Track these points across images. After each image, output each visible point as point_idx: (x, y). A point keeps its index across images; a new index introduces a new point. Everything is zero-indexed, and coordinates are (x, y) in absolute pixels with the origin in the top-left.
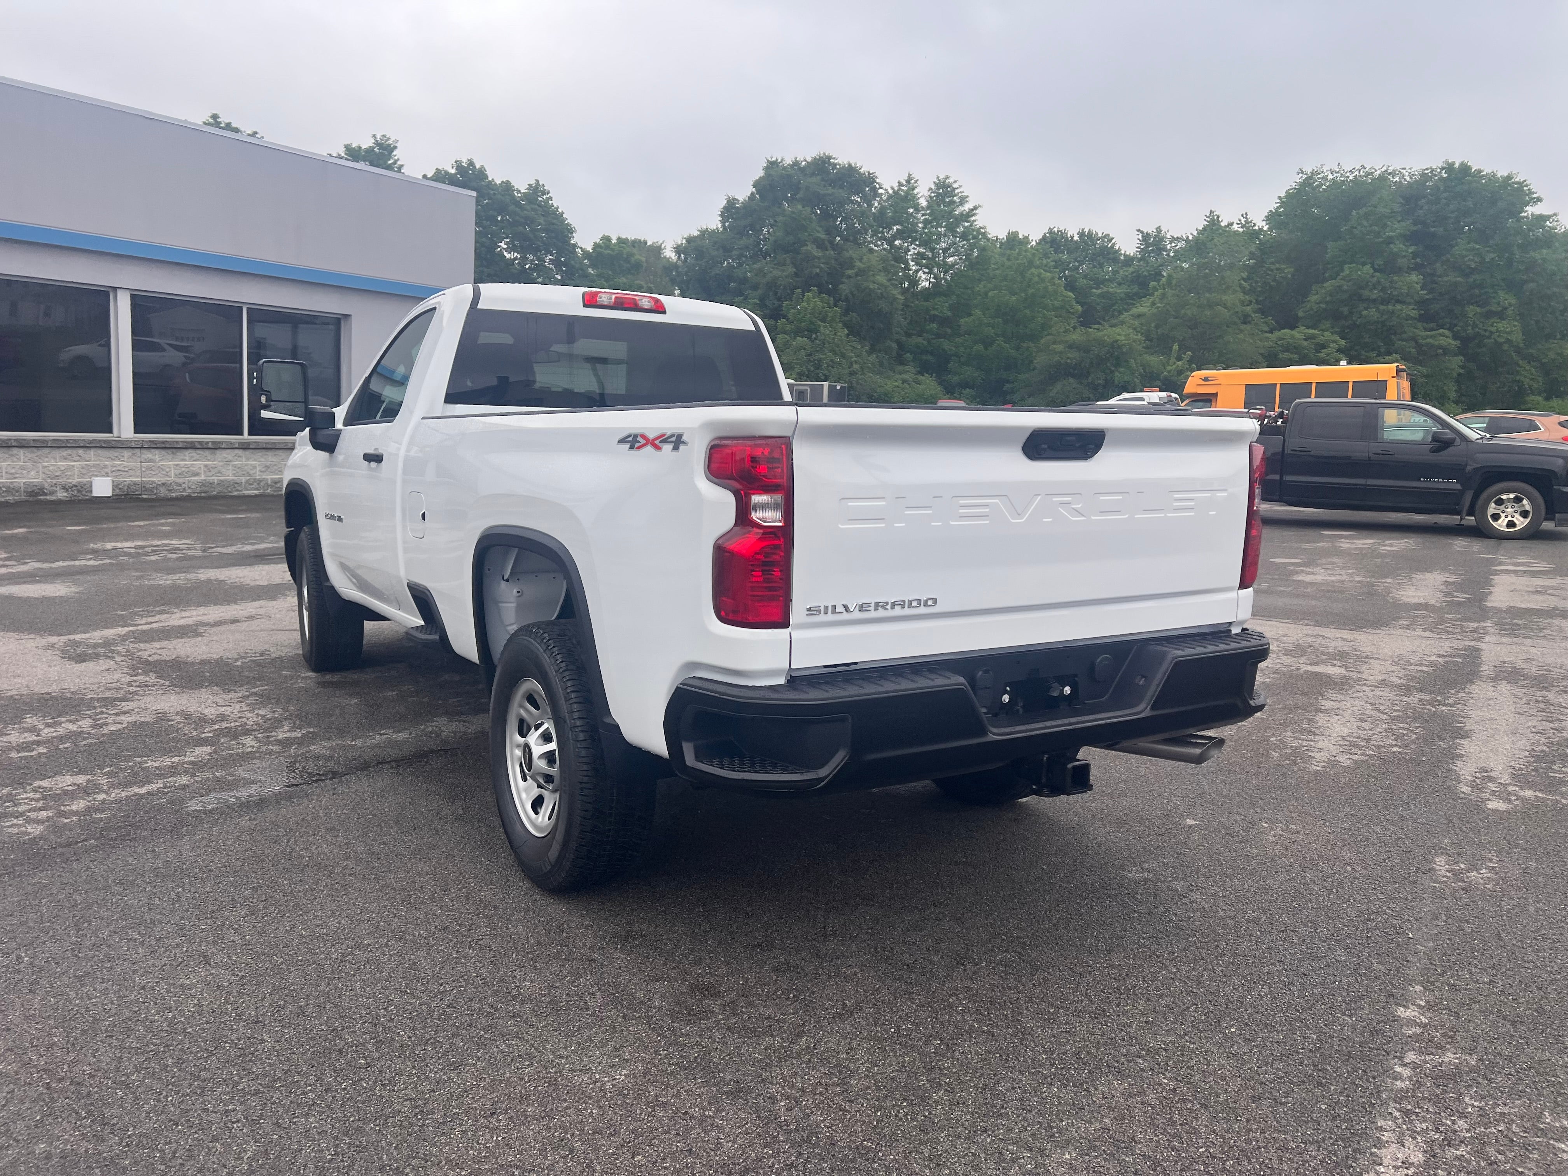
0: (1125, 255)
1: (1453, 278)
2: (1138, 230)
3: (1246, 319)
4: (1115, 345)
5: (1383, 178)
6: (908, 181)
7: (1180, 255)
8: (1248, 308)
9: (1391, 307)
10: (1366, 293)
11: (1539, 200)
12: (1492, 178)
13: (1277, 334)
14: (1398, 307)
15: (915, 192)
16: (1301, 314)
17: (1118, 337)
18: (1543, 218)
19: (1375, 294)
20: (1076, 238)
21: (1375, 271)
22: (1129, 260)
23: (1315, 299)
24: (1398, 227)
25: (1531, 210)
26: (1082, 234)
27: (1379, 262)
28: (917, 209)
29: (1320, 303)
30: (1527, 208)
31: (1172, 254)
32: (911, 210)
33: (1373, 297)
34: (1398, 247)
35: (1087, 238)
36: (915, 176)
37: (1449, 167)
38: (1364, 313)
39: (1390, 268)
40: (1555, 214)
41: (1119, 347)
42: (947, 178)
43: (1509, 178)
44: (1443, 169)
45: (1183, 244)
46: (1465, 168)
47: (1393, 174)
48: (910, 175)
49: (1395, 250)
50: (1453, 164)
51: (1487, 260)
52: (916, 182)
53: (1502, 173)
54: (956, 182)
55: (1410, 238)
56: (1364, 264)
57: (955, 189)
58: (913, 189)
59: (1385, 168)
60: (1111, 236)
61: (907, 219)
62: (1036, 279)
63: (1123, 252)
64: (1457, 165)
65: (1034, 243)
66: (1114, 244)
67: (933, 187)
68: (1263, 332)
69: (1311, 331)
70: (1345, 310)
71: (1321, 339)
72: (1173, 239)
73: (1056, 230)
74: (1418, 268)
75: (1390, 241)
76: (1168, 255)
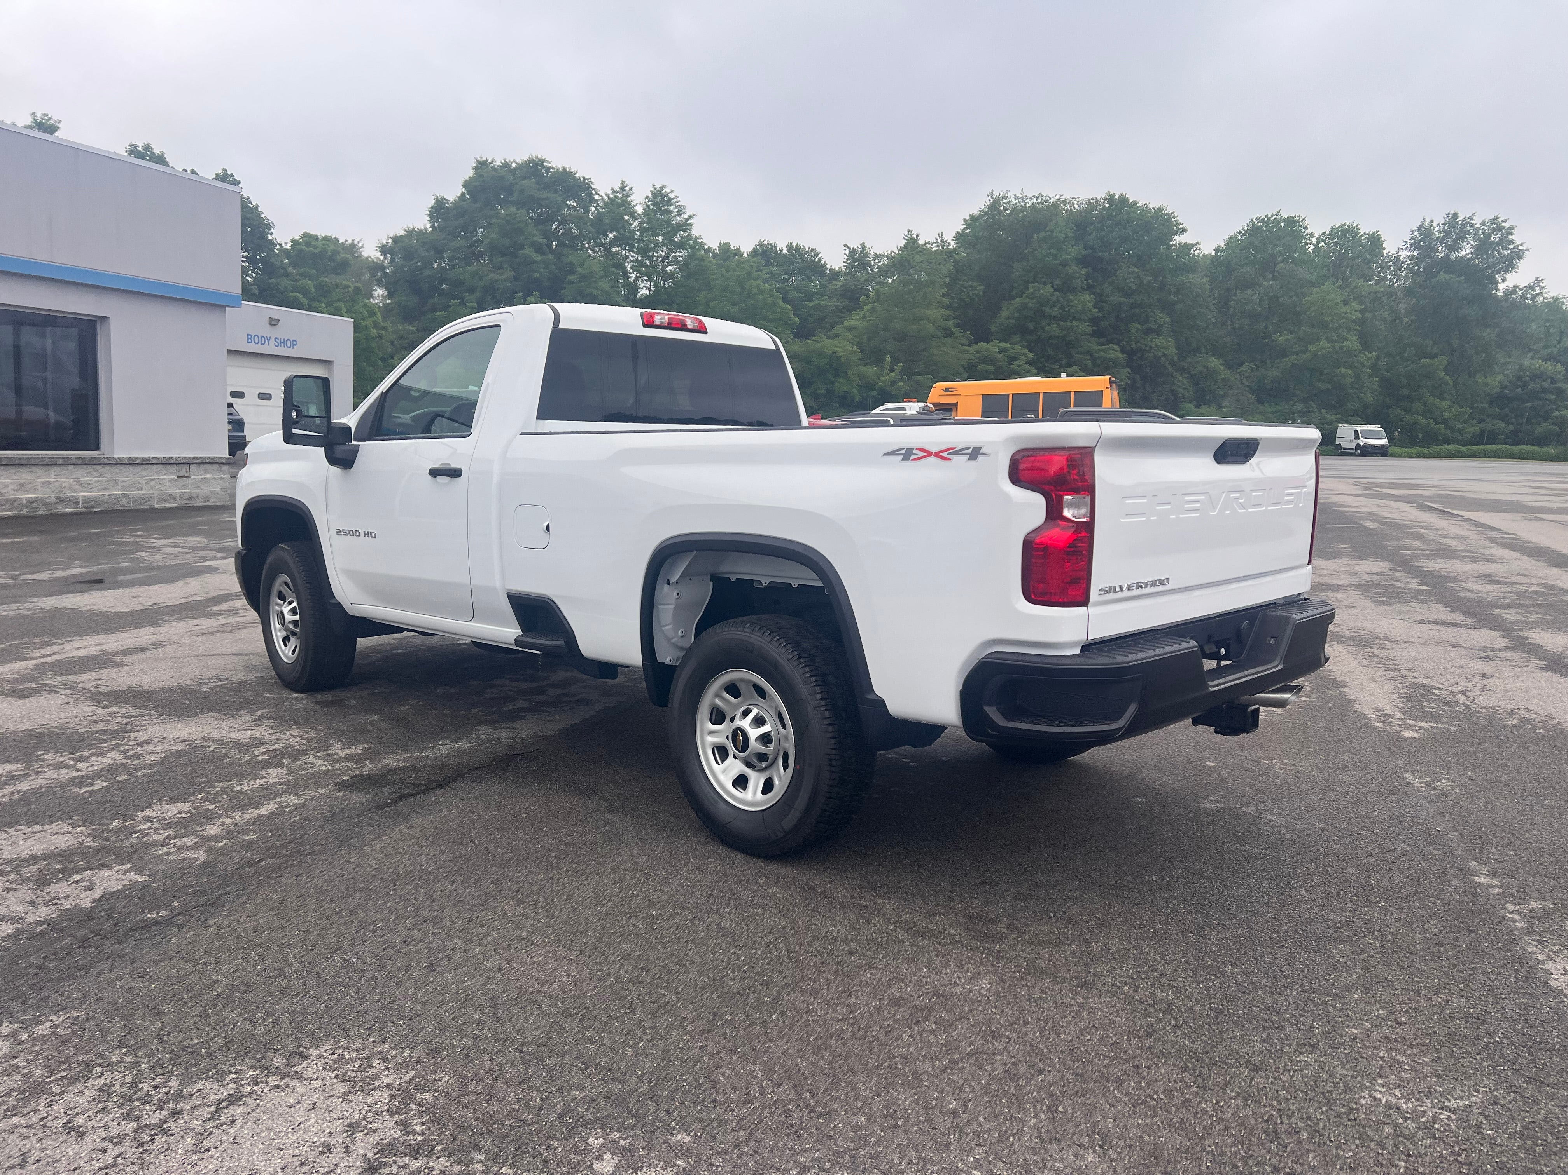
0: (831, 269)
1: (1116, 298)
2: (846, 246)
3: (948, 333)
4: (834, 357)
5: (1056, 205)
6: (623, 188)
7: (885, 272)
8: (950, 323)
9: (1069, 323)
10: (1047, 310)
11: (1184, 230)
12: (1146, 209)
13: (975, 347)
14: (1075, 323)
15: (629, 199)
16: (993, 329)
17: (836, 349)
18: (1188, 247)
19: (1055, 311)
20: (785, 251)
21: (1056, 290)
22: (835, 274)
23: (1006, 314)
24: (1073, 251)
25: (1178, 239)
26: (790, 247)
27: (1058, 282)
28: (633, 215)
29: (1009, 318)
30: (1176, 237)
31: (876, 270)
32: (626, 218)
33: (1055, 314)
34: (1073, 268)
35: (796, 251)
36: (630, 183)
37: (1111, 199)
38: (1047, 328)
39: (1066, 288)
40: (1198, 243)
41: (838, 359)
42: (663, 187)
43: (1160, 209)
44: (1105, 199)
45: (885, 261)
46: (1123, 200)
47: (1065, 202)
48: (623, 183)
49: (1071, 271)
50: (1114, 195)
51: (1145, 282)
52: (631, 189)
53: (1154, 205)
54: (672, 191)
55: (1083, 262)
56: (1045, 284)
57: (670, 199)
58: (628, 196)
59: (1057, 197)
60: (818, 250)
61: (624, 228)
62: (755, 290)
63: (829, 266)
64: (1117, 196)
65: (745, 255)
66: (820, 259)
67: (650, 195)
68: (963, 345)
69: (1003, 345)
70: (1031, 326)
71: (1011, 352)
72: (877, 256)
73: (766, 242)
74: (1089, 288)
75: (1065, 264)
76: (872, 271)
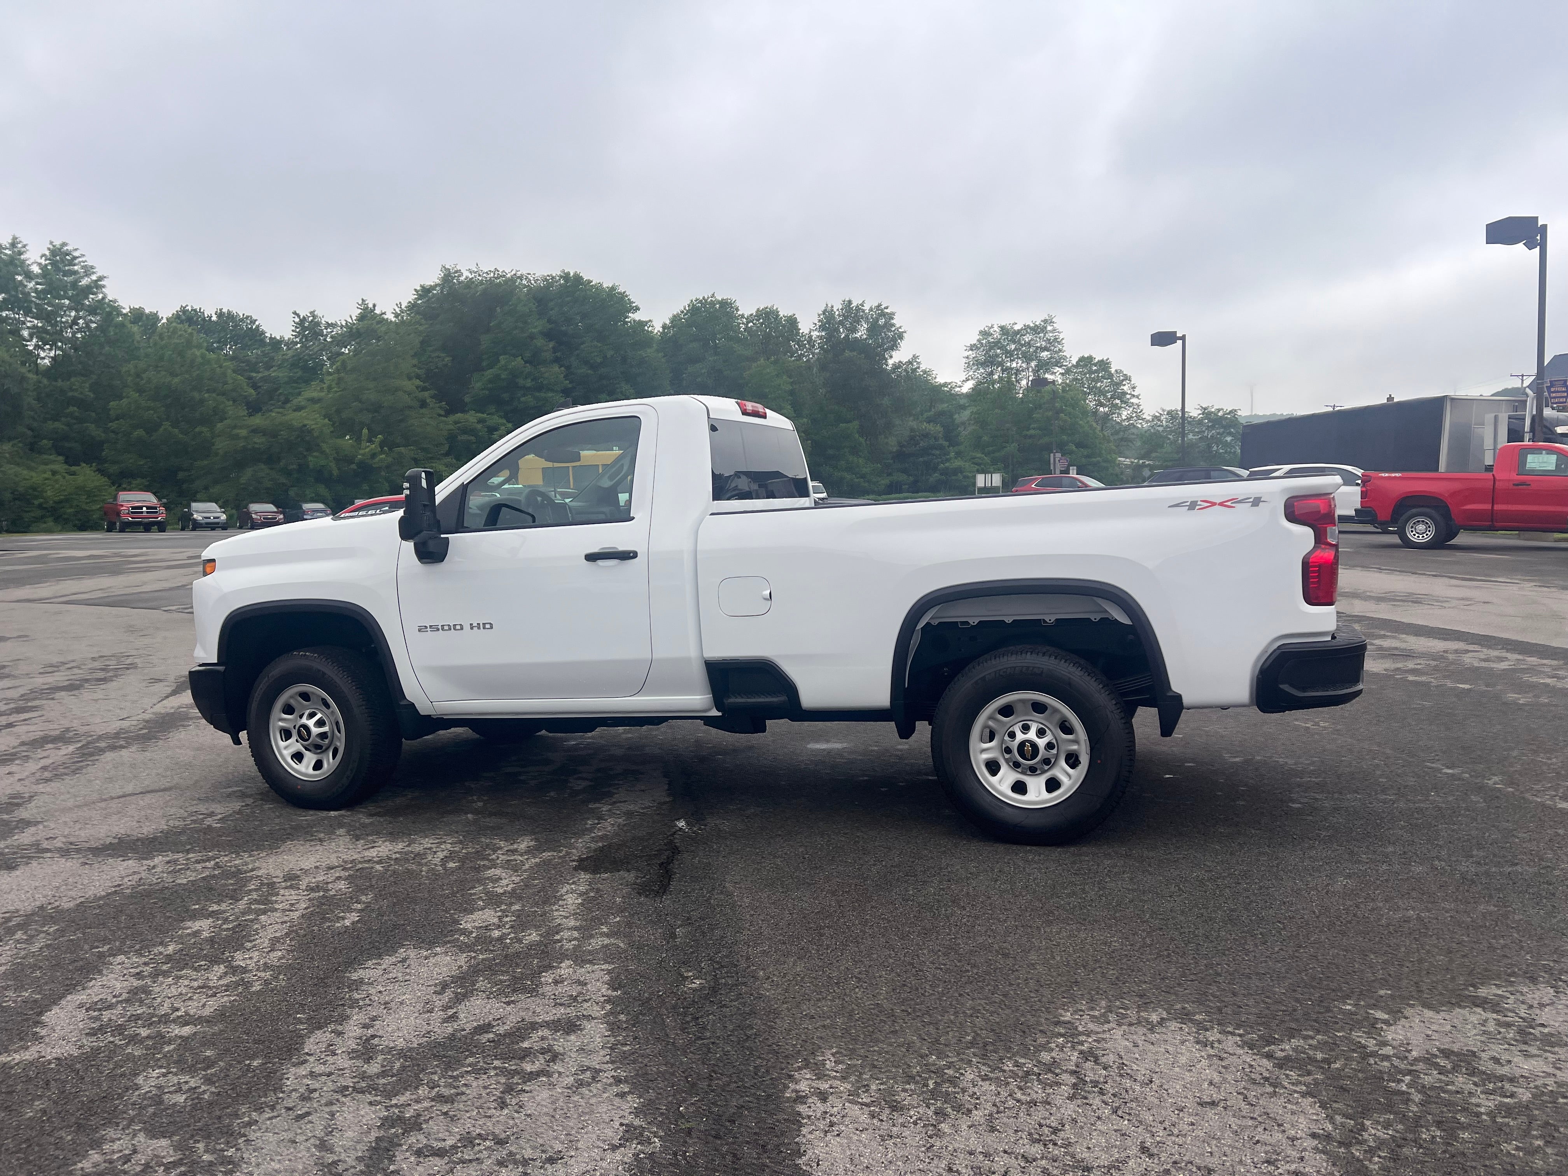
0: (271, 338)
1: (583, 370)
2: (295, 313)
3: (423, 404)
4: (304, 430)
5: (513, 280)
6: (13, 245)
7: (340, 341)
8: (426, 394)
9: (543, 395)
10: (521, 382)
11: (637, 309)
12: (599, 288)
13: (452, 418)
14: (550, 394)
15: (22, 257)
16: (467, 399)
17: (306, 422)
18: (642, 324)
19: (529, 383)
20: (214, 318)
21: (526, 362)
22: (276, 343)
23: (478, 384)
24: (538, 326)
25: (632, 316)
26: (220, 314)
27: (528, 355)
28: (29, 276)
29: (483, 389)
30: (630, 315)
31: (329, 340)
32: (19, 278)
33: (528, 385)
34: (540, 342)
35: (226, 318)
36: (24, 239)
37: (566, 276)
38: (523, 399)
39: (534, 360)
40: (650, 321)
41: (310, 432)
42: (64, 244)
43: (613, 288)
44: (561, 277)
45: (337, 331)
46: (578, 278)
47: (521, 278)
48: (15, 238)
49: (539, 344)
50: (569, 273)
51: (608, 356)
52: (24, 246)
53: (607, 284)
54: (76, 250)
55: (548, 335)
56: (515, 356)
57: (75, 258)
58: (20, 253)
59: (514, 272)
60: (254, 318)
61: (16, 289)
62: (199, 360)
63: (268, 335)
64: (572, 274)
65: (164, 321)
66: (258, 326)
67: (47, 253)
68: (440, 415)
69: (480, 415)
70: (506, 396)
71: (490, 423)
72: (329, 325)
73: (189, 308)
74: (557, 360)
75: (532, 337)
76: (325, 340)
